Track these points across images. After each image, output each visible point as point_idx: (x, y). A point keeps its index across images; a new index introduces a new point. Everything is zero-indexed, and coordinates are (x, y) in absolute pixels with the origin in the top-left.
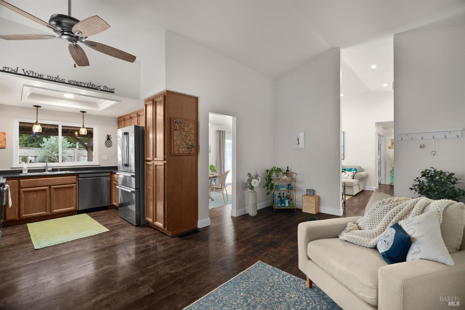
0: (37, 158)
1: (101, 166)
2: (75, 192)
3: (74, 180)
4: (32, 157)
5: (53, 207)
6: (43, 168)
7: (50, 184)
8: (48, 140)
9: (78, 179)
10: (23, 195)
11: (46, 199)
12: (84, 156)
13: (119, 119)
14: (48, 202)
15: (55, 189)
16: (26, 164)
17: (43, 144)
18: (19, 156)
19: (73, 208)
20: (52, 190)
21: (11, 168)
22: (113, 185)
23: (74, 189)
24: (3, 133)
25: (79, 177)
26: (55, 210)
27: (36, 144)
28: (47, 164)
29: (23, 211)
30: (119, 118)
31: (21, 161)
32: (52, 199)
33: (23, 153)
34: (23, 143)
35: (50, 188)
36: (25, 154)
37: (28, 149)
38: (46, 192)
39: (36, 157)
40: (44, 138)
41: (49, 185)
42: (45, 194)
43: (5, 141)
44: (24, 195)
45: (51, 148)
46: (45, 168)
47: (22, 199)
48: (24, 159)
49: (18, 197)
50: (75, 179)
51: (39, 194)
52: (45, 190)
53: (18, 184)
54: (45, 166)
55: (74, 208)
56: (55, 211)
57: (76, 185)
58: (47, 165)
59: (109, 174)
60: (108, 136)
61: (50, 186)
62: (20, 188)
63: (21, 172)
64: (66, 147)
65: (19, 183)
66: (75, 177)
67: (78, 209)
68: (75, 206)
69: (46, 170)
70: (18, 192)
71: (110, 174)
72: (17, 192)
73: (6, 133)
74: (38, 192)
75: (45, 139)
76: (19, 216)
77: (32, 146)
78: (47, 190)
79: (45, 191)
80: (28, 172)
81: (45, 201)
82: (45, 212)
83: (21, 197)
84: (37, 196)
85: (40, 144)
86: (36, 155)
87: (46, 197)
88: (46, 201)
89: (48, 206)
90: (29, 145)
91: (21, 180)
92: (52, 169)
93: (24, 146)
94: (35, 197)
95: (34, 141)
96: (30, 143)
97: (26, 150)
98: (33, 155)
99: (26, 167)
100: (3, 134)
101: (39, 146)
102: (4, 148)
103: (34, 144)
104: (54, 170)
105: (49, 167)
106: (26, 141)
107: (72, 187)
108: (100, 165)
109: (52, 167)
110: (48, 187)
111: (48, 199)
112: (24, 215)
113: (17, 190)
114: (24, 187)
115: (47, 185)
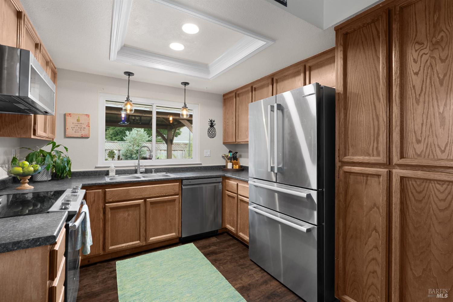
0: (121, 151)
1: (203, 165)
2: (177, 209)
3: (177, 190)
4: (116, 150)
5: (149, 233)
6: (134, 168)
7: (146, 196)
8: (130, 133)
9: (182, 187)
10: (109, 215)
11: (140, 220)
12: (160, 150)
13: (226, 97)
14: (143, 224)
15: (152, 203)
16: (114, 161)
17: (126, 137)
18: (105, 150)
19: (174, 234)
20: (148, 205)
21: (96, 168)
22: (227, 196)
23: (177, 203)
24: (87, 115)
25: (183, 184)
26: (151, 237)
27: (120, 137)
28: (139, 162)
29: (109, 241)
30: (224, 95)
31: (107, 157)
32: (148, 220)
33: (109, 147)
34: (109, 137)
35: (145, 201)
36: (111, 147)
37: (113, 142)
38: (140, 209)
39: (119, 150)
40: (127, 131)
41: (144, 196)
42: (138, 213)
43: (89, 126)
44: (111, 213)
45: (132, 141)
46: (137, 168)
47: (108, 220)
48: (111, 155)
49: (103, 217)
50: (178, 187)
51: (131, 212)
52: (138, 205)
53: (103, 196)
54: (137, 165)
55: (176, 235)
56: (151, 239)
57: (179, 197)
58: (139, 164)
59: (220, 180)
60: (211, 121)
61: (145, 199)
62: (105, 202)
63: (107, 173)
64: (145, 140)
65: (105, 193)
66: (178, 184)
67: (182, 236)
68: (177, 232)
69: (138, 172)
70: (102, 208)
71: (222, 179)
72: (101, 210)
73: (90, 116)
74: (129, 209)
75: (127, 133)
76: (104, 248)
77: (116, 139)
78: (141, 206)
79: (138, 208)
80: (116, 175)
81: (138, 223)
82: (138, 242)
83: (107, 217)
84: (129, 215)
85: (124, 137)
86: (120, 149)
87: (140, 217)
88: (140, 223)
89: (142, 232)
90: (114, 138)
91: (107, 190)
92: (146, 169)
93: (110, 139)
94: (125, 217)
95: (118, 135)
96: (114, 137)
97: (112, 143)
98: (117, 149)
99: (113, 166)
100: (86, 117)
101: (122, 140)
102: (88, 138)
103: (117, 137)
104: (147, 171)
105: (142, 166)
106: (111, 135)
107: (174, 200)
108: (201, 164)
109: (145, 166)
110: (143, 200)
111: (142, 220)
112: (111, 248)
113: (101, 205)
114: (111, 200)
115: (142, 197)
